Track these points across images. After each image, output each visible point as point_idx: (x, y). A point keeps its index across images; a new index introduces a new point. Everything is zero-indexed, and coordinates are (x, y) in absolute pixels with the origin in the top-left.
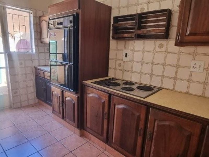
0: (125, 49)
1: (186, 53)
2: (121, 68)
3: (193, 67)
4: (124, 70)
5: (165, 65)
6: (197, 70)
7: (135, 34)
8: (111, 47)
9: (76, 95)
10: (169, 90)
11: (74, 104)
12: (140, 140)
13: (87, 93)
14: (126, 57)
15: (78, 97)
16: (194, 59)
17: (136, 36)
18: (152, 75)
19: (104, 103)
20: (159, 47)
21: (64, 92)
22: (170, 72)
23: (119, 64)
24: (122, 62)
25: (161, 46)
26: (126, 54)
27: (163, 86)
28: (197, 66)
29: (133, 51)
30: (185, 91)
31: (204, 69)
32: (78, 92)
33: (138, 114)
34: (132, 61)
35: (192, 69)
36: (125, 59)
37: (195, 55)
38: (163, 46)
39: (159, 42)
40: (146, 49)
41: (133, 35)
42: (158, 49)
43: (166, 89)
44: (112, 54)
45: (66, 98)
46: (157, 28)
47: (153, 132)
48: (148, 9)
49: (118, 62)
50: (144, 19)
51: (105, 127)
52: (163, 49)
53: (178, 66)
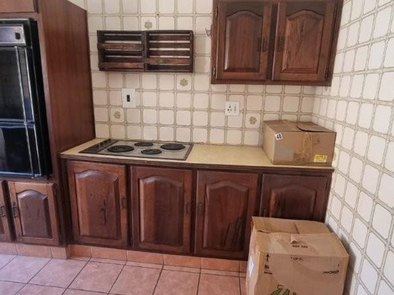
0: (124, 87)
1: (216, 93)
2: (121, 120)
3: (228, 110)
4: (126, 124)
5: (192, 110)
6: (232, 113)
7: (145, 64)
8: (95, 84)
9: (48, 183)
10: (203, 144)
11: (46, 200)
12: (187, 221)
13: (74, 174)
14: (129, 100)
15: (54, 186)
16: (228, 100)
17: (146, 67)
18: (175, 126)
19: (117, 182)
20: (181, 84)
21: (9, 183)
22: (201, 119)
23: (116, 113)
24: (121, 111)
25: (184, 83)
26: (128, 97)
27: (195, 141)
28: (233, 108)
29: (140, 90)
30: (221, 142)
31: (240, 111)
32: (51, 175)
33: (180, 184)
34: (141, 108)
35: (227, 113)
36: (126, 104)
37: (228, 94)
38: (187, 84)
39: (181, 77)
40: (162, 87)
41: (141, 65)
42: (180, 87)
43: (198, 143)
44: (98, 98)
45: (17, 194)
46: (176, 57)
47: (205, 202)
48: (158, 25)
49: (113, 111)
50: (154, 40)
51: (124, 221)
52: (188, 87)
53: (209, 110)
